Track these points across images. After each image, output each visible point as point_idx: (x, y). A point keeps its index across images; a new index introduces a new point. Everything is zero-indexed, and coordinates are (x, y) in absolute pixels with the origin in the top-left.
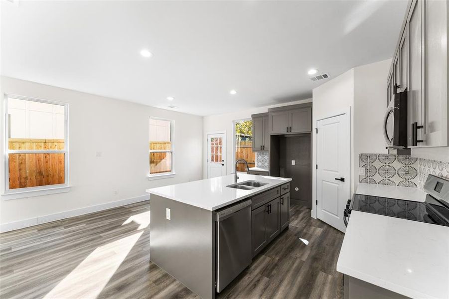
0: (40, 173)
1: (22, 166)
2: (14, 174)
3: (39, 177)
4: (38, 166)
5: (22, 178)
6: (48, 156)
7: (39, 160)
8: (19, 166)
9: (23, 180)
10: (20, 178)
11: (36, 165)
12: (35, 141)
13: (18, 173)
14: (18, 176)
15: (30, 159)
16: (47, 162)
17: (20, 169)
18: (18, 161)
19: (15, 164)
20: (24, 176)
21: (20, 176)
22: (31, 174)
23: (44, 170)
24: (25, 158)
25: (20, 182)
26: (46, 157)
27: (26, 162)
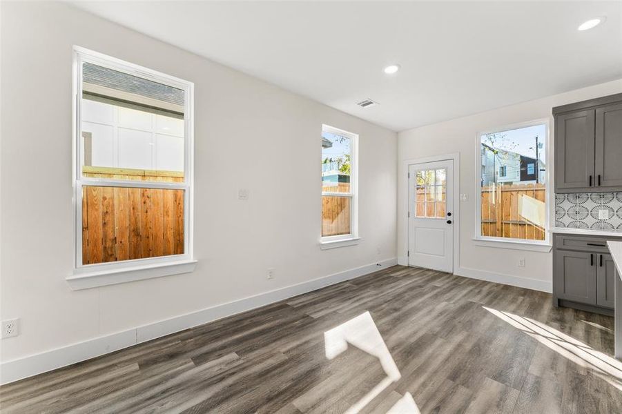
0: (136, 232)
1: (108, 218)
2: (95, 231)
3: (134, 239)
4: (133, 220)
5: (108, 240)
6: (148, 201)
7: (133, 208)
8: (104, 219)
9: (109, 244)
10: (104, 240)
11: (130, 216)
12: (129, 173)
13: (101, 231)
14: (101, 236)
15: (119, 206)
16: (147, 212)
17: (105, 224)
18: (101, 209)
19: (96, 213)
20: (111, 236)
21: (105, 236)
22: (122, 234)
23: (142, 227)
24: (113, 205)
25: (105, 248)
26: (145, 203)
27: (113, 210)
